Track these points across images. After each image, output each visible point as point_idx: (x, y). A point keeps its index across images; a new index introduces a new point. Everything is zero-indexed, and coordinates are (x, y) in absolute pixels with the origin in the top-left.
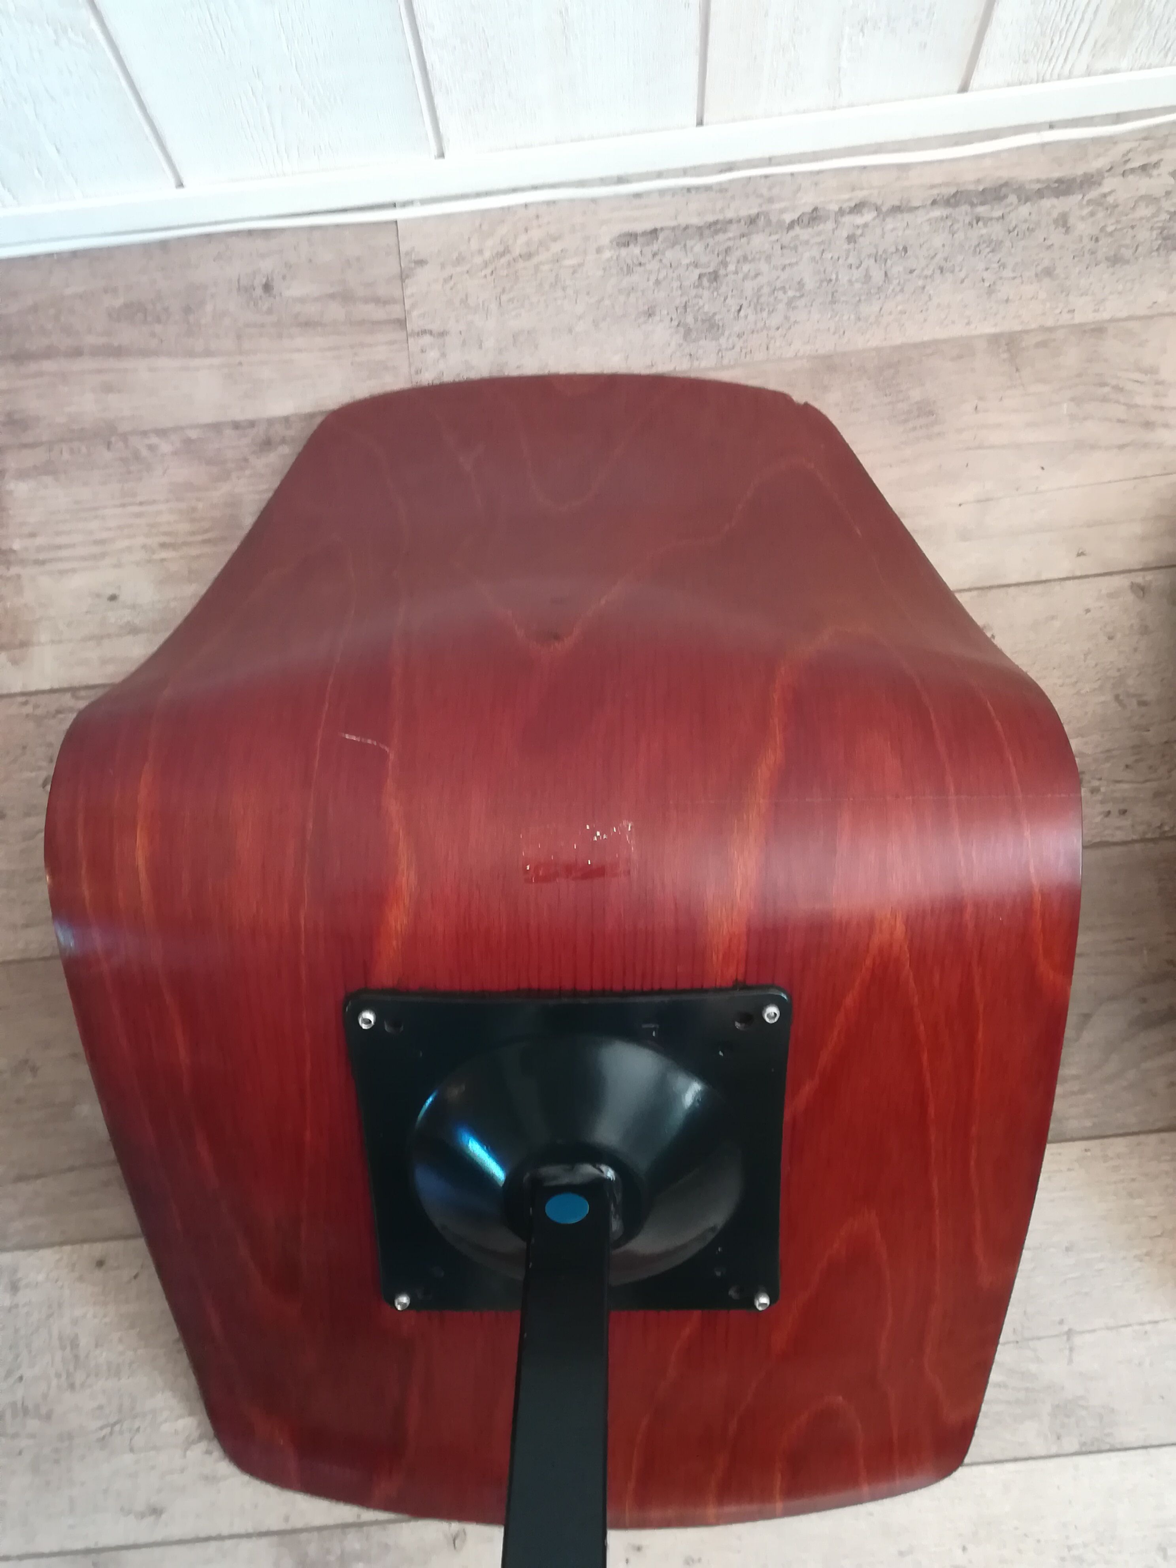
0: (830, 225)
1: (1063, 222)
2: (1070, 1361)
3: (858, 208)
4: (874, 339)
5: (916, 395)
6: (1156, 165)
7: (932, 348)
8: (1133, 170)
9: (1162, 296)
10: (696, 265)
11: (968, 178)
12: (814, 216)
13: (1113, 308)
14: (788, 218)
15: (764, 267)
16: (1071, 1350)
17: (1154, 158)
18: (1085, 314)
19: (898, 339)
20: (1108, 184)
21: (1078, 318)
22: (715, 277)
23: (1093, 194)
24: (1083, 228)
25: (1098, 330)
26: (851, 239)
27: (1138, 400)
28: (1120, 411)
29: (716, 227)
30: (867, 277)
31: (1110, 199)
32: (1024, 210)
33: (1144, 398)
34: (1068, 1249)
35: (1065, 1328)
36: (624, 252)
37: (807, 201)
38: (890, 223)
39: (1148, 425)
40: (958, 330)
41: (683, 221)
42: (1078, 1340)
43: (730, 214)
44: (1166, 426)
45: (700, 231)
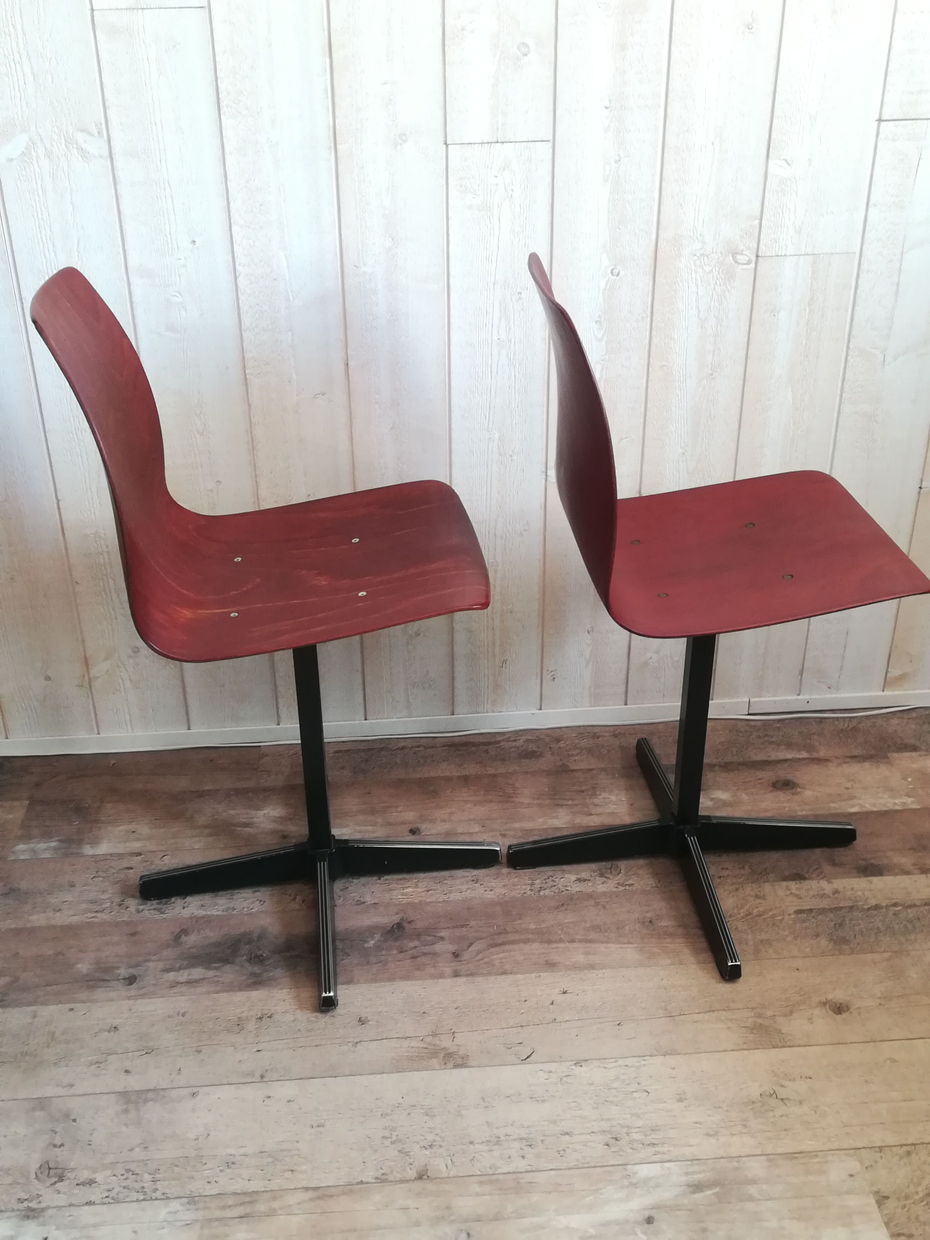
0: (407, 750)
1: (487, 751)
2: (453, 1041)
3: (418, 747)
4: (418, 776)
5: (432, 788)
6: (519, 740)
7: (439, 778)
8: (511, 741)
9: (517, 768)
10: (361, 758)
11: (457, 740)
12: (403, 748)
13: (501, 770)
14: (394, 748)
15: (384, 759)
16: (454, 1038)
17: (518, 738)
18: (491, 771)
19: (426, 775)
20: (502, 744)
21: (489, 773)
22: (367, 761)
23: (497, 745)
24: (492, 753)
25: (495, 776)
26: (415, 753)
27: (507, 791)
28: (501, 794)
29: (369, 750)
30: (419, 762)
31: (502, 747)
32: (474, 749)
33: (509, 791)
34: (456, 1008)
35: (452, 1031)
36: (337, 754)
37: (402, 744)
38: (428, 750)
39: (510, 797)
40: (448, 774)
41: (358, 748)
42: (456, 1035)
43: (375, 747)
44: (517, 797)
45: (363, 751)
